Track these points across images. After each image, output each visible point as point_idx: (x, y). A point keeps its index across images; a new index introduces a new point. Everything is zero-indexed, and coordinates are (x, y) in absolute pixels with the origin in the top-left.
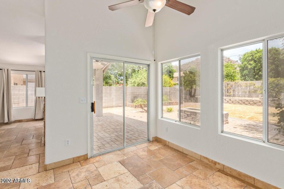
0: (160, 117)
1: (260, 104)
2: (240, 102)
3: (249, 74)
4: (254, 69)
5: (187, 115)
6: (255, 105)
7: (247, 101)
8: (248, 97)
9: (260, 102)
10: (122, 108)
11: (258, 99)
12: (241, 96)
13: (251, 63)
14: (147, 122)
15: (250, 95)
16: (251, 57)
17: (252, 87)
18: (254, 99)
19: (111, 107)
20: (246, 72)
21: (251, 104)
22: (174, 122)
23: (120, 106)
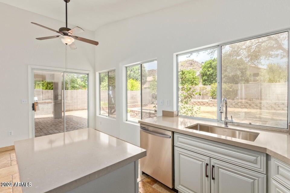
0: (98, 115)
1: (208, 104)
2: (194, 103)
3: (208, 80)
4: (212, 75)
5: (136, 114)
6: (204, 105)
7: (199, 102)
8: (202, 99)
9: (207, 103)
10: (86, 111)
11: (207, 100)
12: (196, 98)
13: (210, 69)
14: (87, 118)
15: (203, 97)
16: (209, 65)
17: (204, 91)
18: (204, 100)
19: (76, 110)
20: (205, 78)
21: (201, 105)
22: (105, 117)
23: (85, 109)
